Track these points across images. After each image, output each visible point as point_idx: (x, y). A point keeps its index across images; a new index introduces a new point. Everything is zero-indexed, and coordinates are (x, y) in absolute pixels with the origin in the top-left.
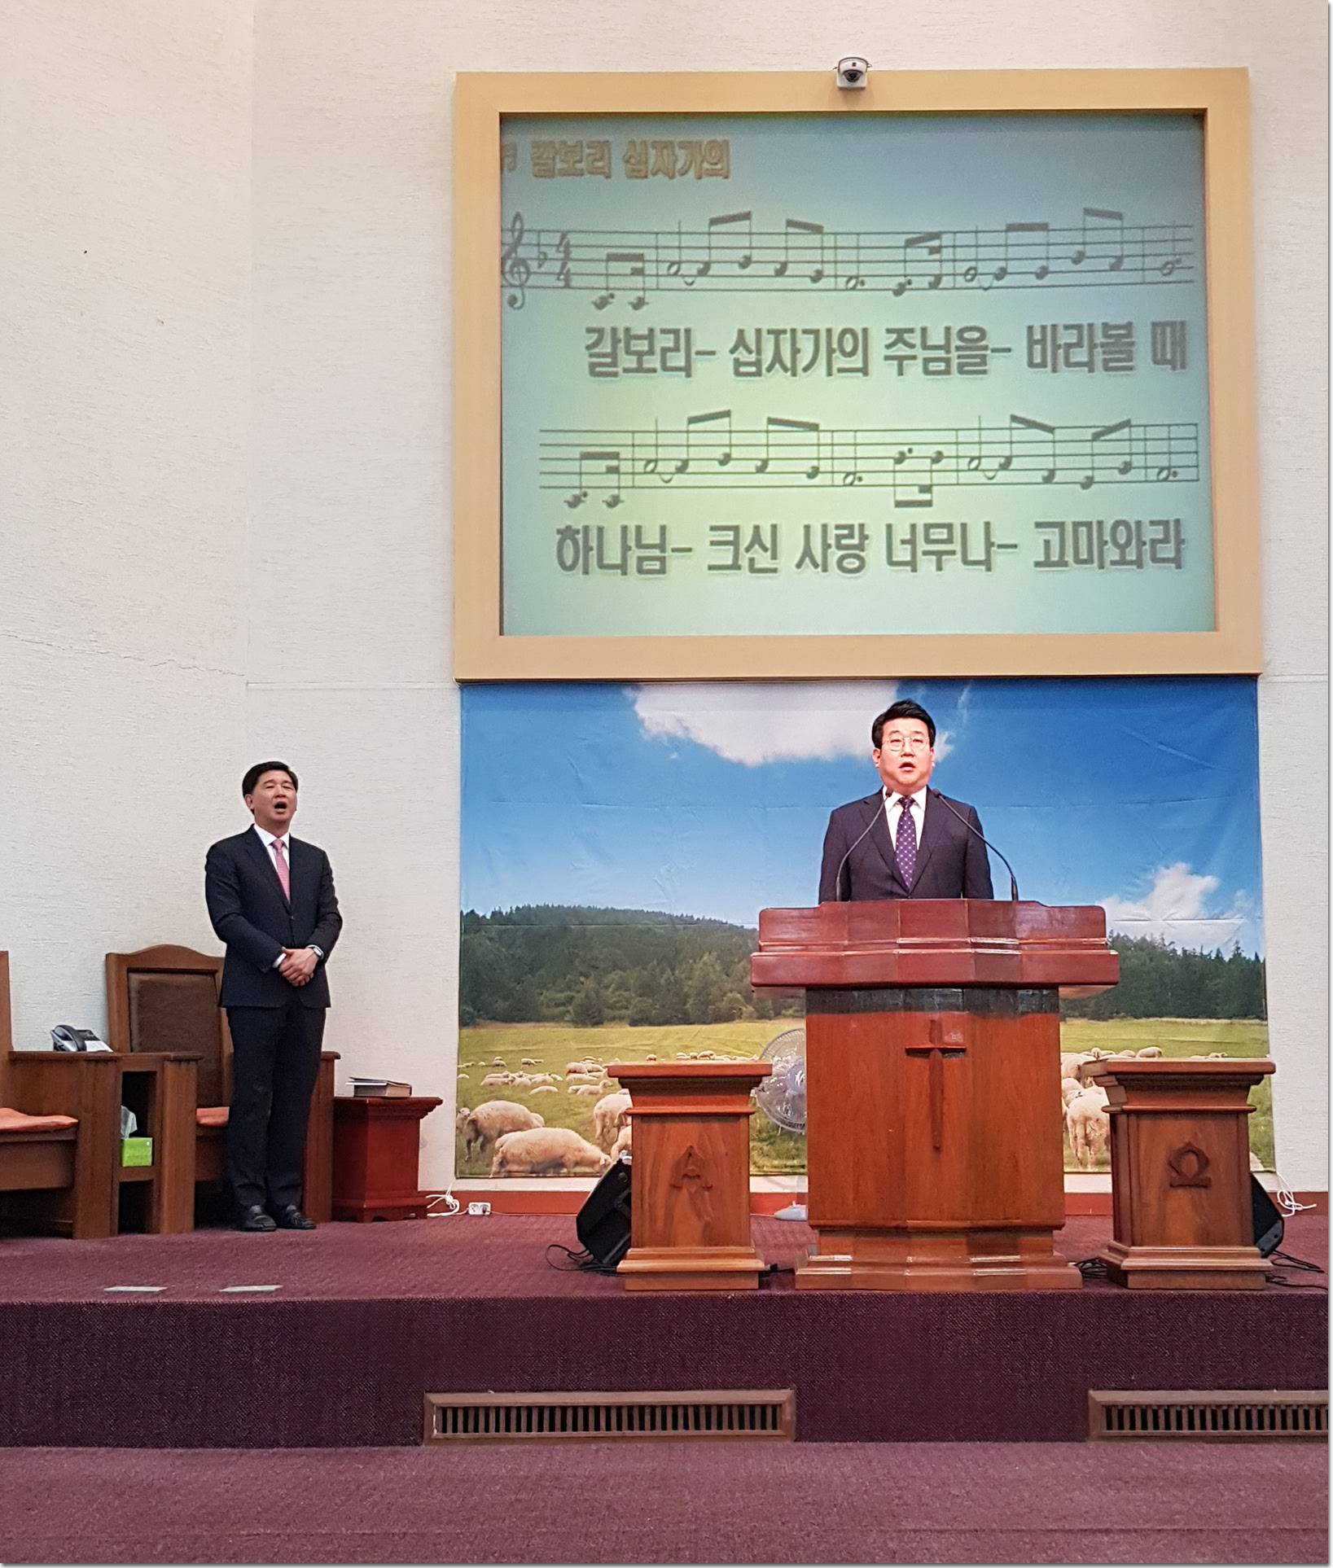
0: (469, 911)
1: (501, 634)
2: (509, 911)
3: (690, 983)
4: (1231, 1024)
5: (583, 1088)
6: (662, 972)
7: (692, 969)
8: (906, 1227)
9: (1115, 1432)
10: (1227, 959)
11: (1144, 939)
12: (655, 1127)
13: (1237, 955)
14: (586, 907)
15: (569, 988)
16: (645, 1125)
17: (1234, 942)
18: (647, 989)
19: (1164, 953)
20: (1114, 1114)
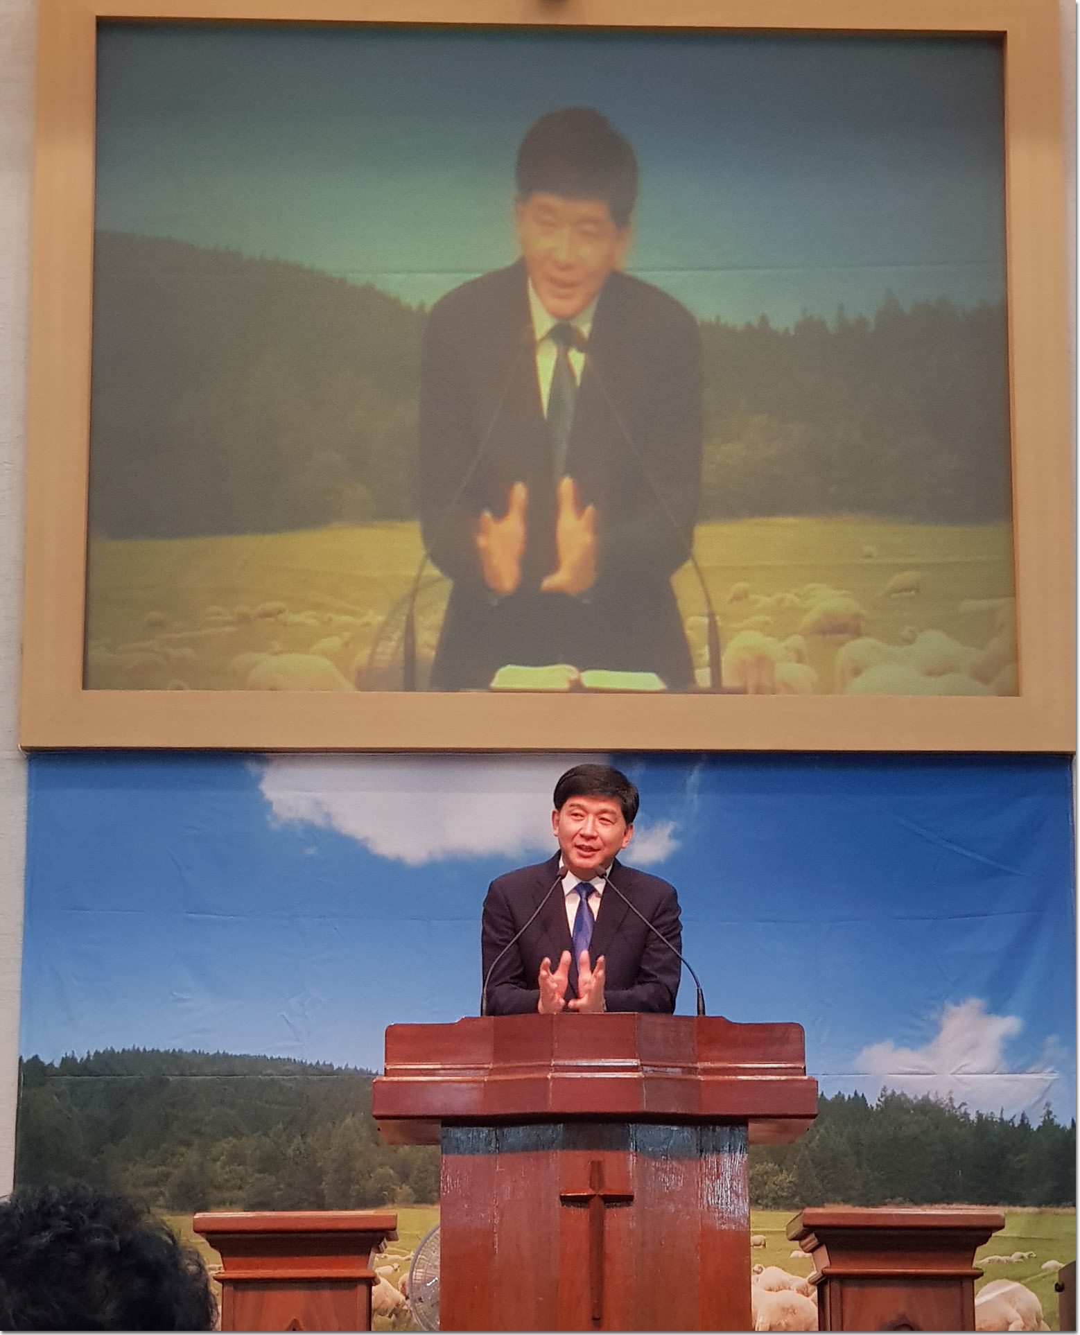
0: (31, 1057)
1: (84, 688)
2: (85, 1058)
3: (327, 1154)
4: (1041, 1213)
6: (289, 1141)
7: (330, 1135)
10: (1034, 1126)
11: (926, 1099)
12: (251, 1296)
13: (1048, 1123)
14: (191, 1050)
15: (164, 1165)
16: (239, 1294)
17: (1044, 1103)
19: (954, 1120)
20: (822, 1283)
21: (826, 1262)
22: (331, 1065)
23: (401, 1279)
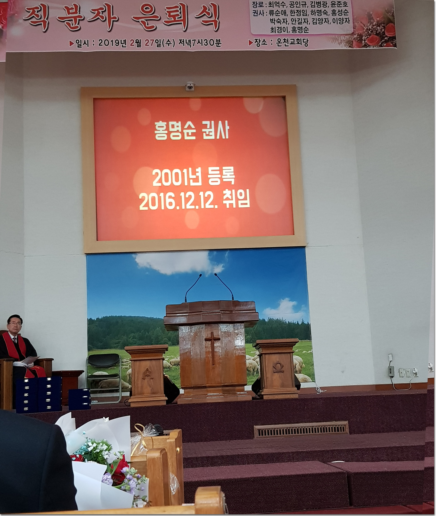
0: (90, 318)
1: (97, 240)
3: (153, 336)
4: (302, 341)
5: (123, 367)
6: (145, 334)
7: (154, 332)
8: (206, 386)
9: (261, 436)
10: (300, 324)
11: (277, 319)
12: (138, 363)
13: (303, 323)
14: (123, 316)
15: (119, 339)
16: (135, 363)
17: (302, 319)
18: (141, 338)
19: (283, 323)
20: (260, 356)
21: (262, 351)
22: (153, 318)
23: (170, 361)
